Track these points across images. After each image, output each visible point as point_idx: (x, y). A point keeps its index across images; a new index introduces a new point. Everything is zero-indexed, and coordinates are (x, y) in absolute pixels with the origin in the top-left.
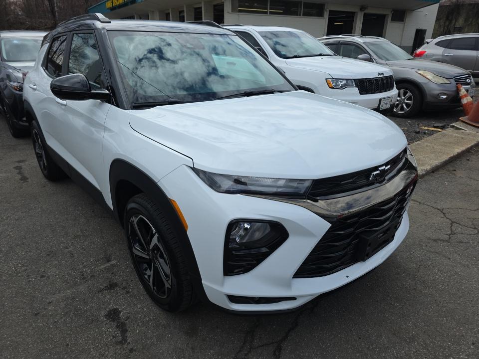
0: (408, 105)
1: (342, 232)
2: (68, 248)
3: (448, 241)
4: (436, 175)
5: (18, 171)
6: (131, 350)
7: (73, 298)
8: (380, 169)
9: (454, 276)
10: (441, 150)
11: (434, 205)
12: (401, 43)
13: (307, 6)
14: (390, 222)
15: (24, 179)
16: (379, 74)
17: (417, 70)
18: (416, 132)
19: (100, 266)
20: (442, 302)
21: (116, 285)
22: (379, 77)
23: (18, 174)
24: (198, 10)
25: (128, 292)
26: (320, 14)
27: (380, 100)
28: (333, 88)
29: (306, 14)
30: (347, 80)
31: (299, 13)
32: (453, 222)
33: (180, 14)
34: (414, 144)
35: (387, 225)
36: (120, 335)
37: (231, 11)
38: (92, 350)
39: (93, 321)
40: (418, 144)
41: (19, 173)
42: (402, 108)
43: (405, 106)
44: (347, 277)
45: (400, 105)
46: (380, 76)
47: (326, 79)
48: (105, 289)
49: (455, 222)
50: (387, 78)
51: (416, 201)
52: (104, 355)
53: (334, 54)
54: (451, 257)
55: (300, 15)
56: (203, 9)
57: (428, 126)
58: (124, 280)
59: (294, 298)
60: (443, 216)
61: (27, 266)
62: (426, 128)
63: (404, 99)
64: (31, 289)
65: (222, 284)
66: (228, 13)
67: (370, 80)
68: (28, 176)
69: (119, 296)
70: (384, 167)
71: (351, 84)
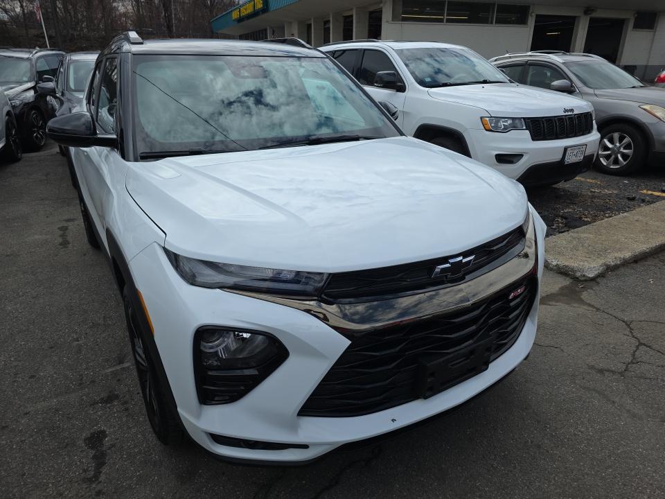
0: (625, 156)
1: (377, 354)
2: (78, 341)
3: (621, 374)
4: (639, 267)
5: (62, 232)
6: (99, 493)
7: (57, 410)
8: (451, 261)
9: (611, 430)
10: (658, 227)
11: (620, 315)
12: (648, 61)
13: (504, 9)
14: (475, 343)
15: (65, 244)
16: (566, 111)
17: (641, 104)
18: (629, 199)
19: (107, 369)
20: (575, 472)
21: (117, 397)
22: (566, 116)
23: (60, 236)
24: (348, 20)
25: (127, 409)
26: (522, 21)
27: (566, 149)
28: (491, 131)
29: (500, 21)
30: (513, 119)
31: (490, 20)
32: (641, 344)
33: (325, 25)
34: (619, 216)
35: (468, 346)
36: (93, 469)
37: (391, 19)
38: (50, 485)
39: (67, 445)
40: (625, 217)
41: (62, 236)
42: (616, 161)
43: (620, 158)
44: (393, 420)
45: (613, 156)
46: (567, 114)
47: (481, 118)
48: (101, 403)
49: (644, 345)
50: (580, 116)
51: (593, 306)
52: (62, 495)
53: (509, 80)
54: (617, 400)
55: (492, 23)
56: (354, 17)
57: (654, 190)
58: (129, 390)
59: (305, 446)
60: (627, 332)
61: (20, 361)
62: (650, 192)
63: (620, 147)
64: (13, 392)
65: (198, 416)
66: (387, 22)
67: (549, 120)
68: (71, 240)
69: (115, 413)
70: (461, 258)
71: (519, 125)
